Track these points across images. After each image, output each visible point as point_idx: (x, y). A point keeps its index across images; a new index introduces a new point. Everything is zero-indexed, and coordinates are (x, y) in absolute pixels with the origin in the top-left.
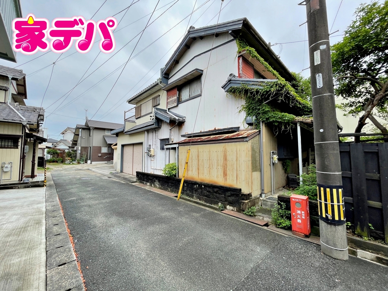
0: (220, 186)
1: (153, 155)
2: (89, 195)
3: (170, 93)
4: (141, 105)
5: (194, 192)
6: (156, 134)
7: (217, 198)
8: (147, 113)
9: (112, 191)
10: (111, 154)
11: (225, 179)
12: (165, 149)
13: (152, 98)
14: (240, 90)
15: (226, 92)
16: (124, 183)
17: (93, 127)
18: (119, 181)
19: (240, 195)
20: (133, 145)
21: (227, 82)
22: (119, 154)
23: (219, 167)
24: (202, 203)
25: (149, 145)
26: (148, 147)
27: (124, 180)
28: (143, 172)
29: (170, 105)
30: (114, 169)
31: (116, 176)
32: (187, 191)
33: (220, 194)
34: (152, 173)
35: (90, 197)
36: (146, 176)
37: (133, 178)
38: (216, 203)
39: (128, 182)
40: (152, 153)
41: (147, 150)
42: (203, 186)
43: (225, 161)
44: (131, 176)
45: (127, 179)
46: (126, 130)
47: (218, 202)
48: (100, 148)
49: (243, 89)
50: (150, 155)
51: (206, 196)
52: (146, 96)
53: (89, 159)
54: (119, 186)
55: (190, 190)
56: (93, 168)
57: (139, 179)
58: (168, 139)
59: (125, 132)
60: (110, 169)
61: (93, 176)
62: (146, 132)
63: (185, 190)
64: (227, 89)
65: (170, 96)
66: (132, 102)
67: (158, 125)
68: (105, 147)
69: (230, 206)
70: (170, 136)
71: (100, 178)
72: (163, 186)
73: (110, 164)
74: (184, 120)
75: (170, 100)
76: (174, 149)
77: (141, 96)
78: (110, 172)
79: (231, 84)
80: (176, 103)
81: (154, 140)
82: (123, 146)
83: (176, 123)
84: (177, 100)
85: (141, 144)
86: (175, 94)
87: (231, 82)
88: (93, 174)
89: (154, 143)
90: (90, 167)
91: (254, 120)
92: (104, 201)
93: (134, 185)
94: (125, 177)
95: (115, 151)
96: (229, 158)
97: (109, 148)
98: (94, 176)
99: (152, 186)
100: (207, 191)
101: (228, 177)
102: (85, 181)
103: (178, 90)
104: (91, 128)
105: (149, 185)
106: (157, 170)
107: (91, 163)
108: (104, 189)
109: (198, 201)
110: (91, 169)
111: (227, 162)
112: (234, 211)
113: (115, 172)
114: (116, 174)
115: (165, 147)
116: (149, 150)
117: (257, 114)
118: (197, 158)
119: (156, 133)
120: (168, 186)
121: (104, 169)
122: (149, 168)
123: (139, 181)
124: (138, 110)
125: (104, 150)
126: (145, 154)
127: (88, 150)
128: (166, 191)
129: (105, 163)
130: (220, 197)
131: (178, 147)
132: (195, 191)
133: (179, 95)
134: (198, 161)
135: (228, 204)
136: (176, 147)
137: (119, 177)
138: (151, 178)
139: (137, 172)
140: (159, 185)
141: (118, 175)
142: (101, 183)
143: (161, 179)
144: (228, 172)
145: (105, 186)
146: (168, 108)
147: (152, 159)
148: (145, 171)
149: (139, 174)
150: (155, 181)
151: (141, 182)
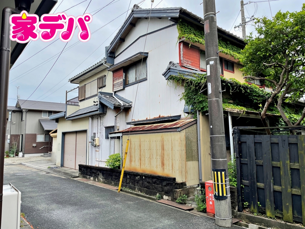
0: (157, 176)
1: (98, 145)
2: (29, 189)
3: (116, 74)
4: (85, 85)
5: (136, 184)
6: (102, 121)
7: (156, 188)
8: (92, 95)
9: (52, 186)
10: (49, 143)
11: (163, 169)
12: (110, 138)
13: (97, 78)
14: (178, 79)
15: (166, 80)
16: (65, 178)
17: (27, 109)
18: (59, 176)
19: (174, 184)
20: (76, 132)
21: (167, 70)
22: (59, 144)
23: (158, 157)
24: (143, 195)
25: (94, 133)
26: (93, 135)
27: (64, 175)
28: (87, 164)
29: (117, 88)
30: (52, 163)
31: (55, 171)
32: (130, 184)
33: (157, 184)
34: (97, 166)
35: (30, 191)
36: (89, 170)
37: (76, 172)
38: (155, 194)
39: (70, 177)
40: (97, 143)
41: (92, 139)
42: (144, 177)
43: (163, 150)
44: (73, 170)
45: (67, 173)
46: (68, 115)
47: (157, 193)
48: (34, 136)
49: (180, 78)
50: (94, 145)
51: (146, 187)
52: (90, 75)
53: (20, 150)
54: (59, 181)
55: (132, 182)
56: (27, 162)
57: (81, 174)
58: (113, 127)
59: (67, 118)
60: (48, 163)
61: (28, 172)
62: (90, 119)
63: (128, 183)
64: (167, 77)
65: (116, 78)
66: (75, 81)
67: (103, 111)
68: (41, 134)
69: (166, 196)
70: (116, 123)
71: (36, 173)
72: (107, 179)
73: (47, 157)
74: (131, 105)
75: (116, 82)
76: (119, 138)
77: (84, 75)
78: (48, 166)
79: (171, 72)
80: (122, 86)
81: (99, 128)
82: (64, 134)
83: (121, 109)
84: (124, 83)
85: (85, 131)
86: (121, 76)
87: (170, 70)
88: (27, 169)
89: (99, 131)
90: (22, 161)
91: (190, 110)
92: (44, 194)
93: (76, 180)
94: (67, 172)
95: (54, 140)
96: (166, 147)
97: (46, 135)
98: (30, 172)
99: (95, 181)
100: (147, 182)
101: (165, 167)
102: (21, 177)
103: (124, 72)
104: (23, 110)
105: (93, 179)
106: (102, 162)
107: (23, 156)
108: (43, 184)
109: (139, 193)
110: (24, 163)
111: (164, 152)
112: (169, 200)
113: (55, 166)
114: (56, 169)
115: (110, 136)
116: (93, 139)
117: (193, 103)
118: (139, 148)
119: (102, 119)
120: (111, 179)
121: (41, 163)
122: (94, 160)
123: (81, 176)
124: (82, 90)
125: (41, 138)
126: (89, 144)
127: (19, 139)
128: (110, 185)
129: (41, 156)
130: (158, 187)
131: (122, 136)
132: (137, 182)
133: (126, 76)
134: (140, 151)
135: (164, 194)
136: (120, 136)
137: (59, 172)
138: (95, 172)
139: (80, 166)
140: (103, 179)
141: (58, 169)
142: (39, 179)
143: (105, 172)
144: (165, 162)
145: (43, 181)
146: (114, 91)
147: (97, 150)
148: (89, 164)
149: (82, 167)
150: (99, 175)
151: (84, 177)
